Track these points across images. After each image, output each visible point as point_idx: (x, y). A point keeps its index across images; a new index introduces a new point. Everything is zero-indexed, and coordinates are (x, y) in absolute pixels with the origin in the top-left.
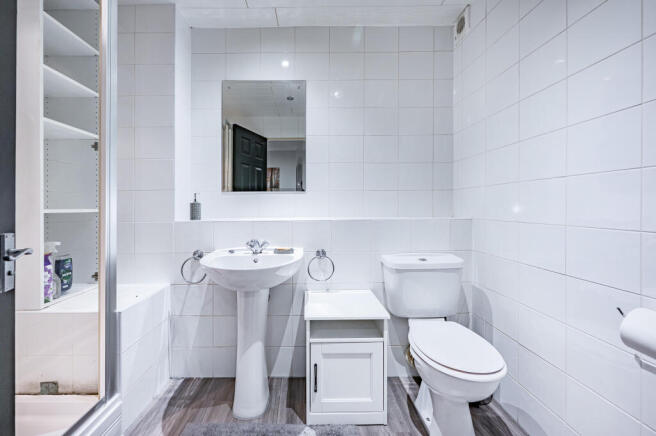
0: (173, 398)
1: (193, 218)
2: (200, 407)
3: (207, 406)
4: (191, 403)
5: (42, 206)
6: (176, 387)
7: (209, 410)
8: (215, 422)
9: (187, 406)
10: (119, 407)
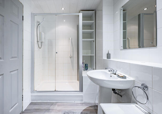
10: (82, 95)
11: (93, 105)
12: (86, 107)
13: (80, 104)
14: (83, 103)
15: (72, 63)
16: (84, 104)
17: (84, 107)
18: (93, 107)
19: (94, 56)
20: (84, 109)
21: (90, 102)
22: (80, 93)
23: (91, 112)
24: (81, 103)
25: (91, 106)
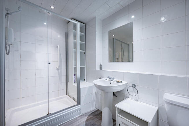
0: (93, 112)
1: (100, 69)
2: (96, 118)
3: (97, 118)
4: (95, 116)
5: (73, 65)
6: (95, 110)
7: (97, 120)
8: (96, 123)
9: (94, 116)
10: (80, 108)
11: (91, 113)
12: (86, 117)
13: (79, 118)
14: (81, 116)
15: (60, 76)
16: (83, 116)
17: (85, 119)
18: (92, 115)
19: (85, 67)
20: (85, 120)
21: (87, 111)
22: (78, 106)
23: (92, 120)
24: (79, 116)
25: (89, 114)
